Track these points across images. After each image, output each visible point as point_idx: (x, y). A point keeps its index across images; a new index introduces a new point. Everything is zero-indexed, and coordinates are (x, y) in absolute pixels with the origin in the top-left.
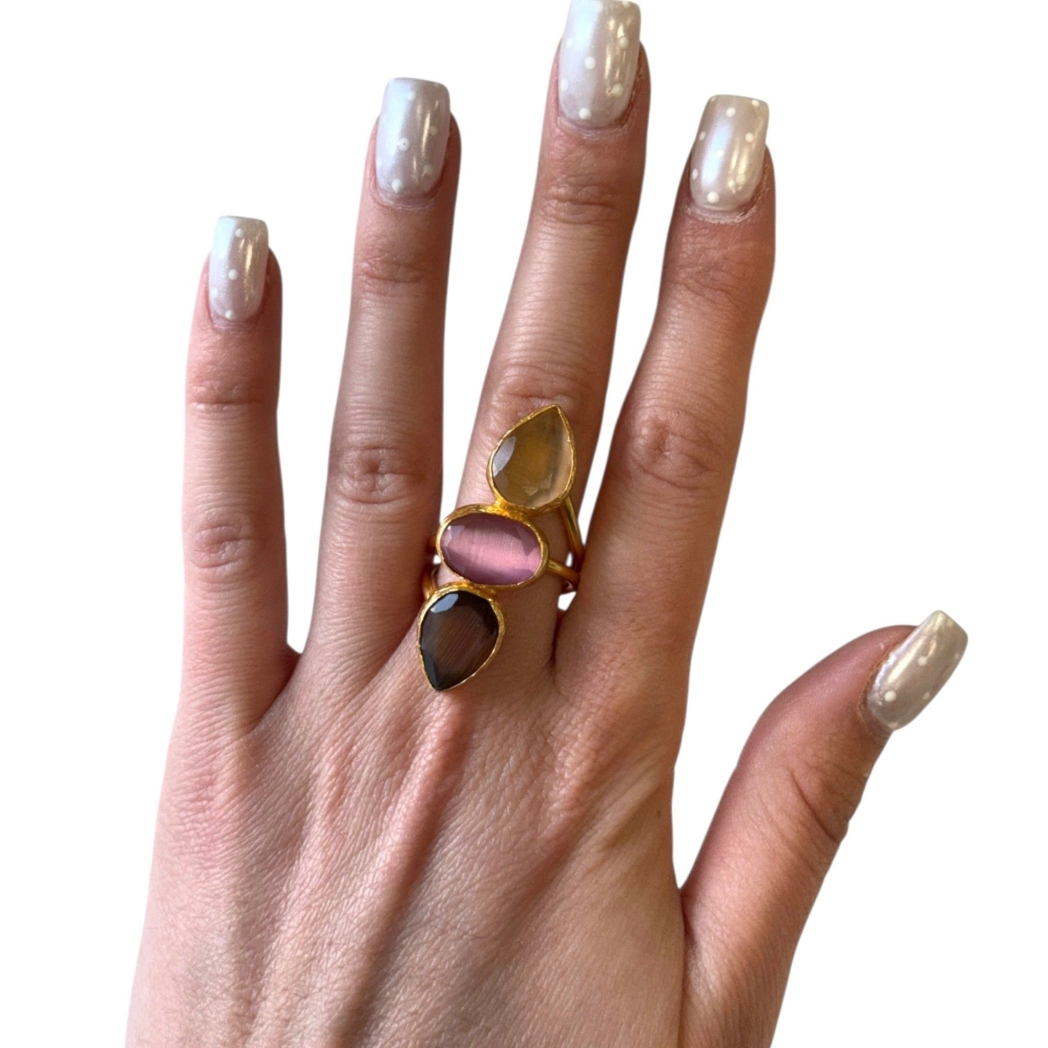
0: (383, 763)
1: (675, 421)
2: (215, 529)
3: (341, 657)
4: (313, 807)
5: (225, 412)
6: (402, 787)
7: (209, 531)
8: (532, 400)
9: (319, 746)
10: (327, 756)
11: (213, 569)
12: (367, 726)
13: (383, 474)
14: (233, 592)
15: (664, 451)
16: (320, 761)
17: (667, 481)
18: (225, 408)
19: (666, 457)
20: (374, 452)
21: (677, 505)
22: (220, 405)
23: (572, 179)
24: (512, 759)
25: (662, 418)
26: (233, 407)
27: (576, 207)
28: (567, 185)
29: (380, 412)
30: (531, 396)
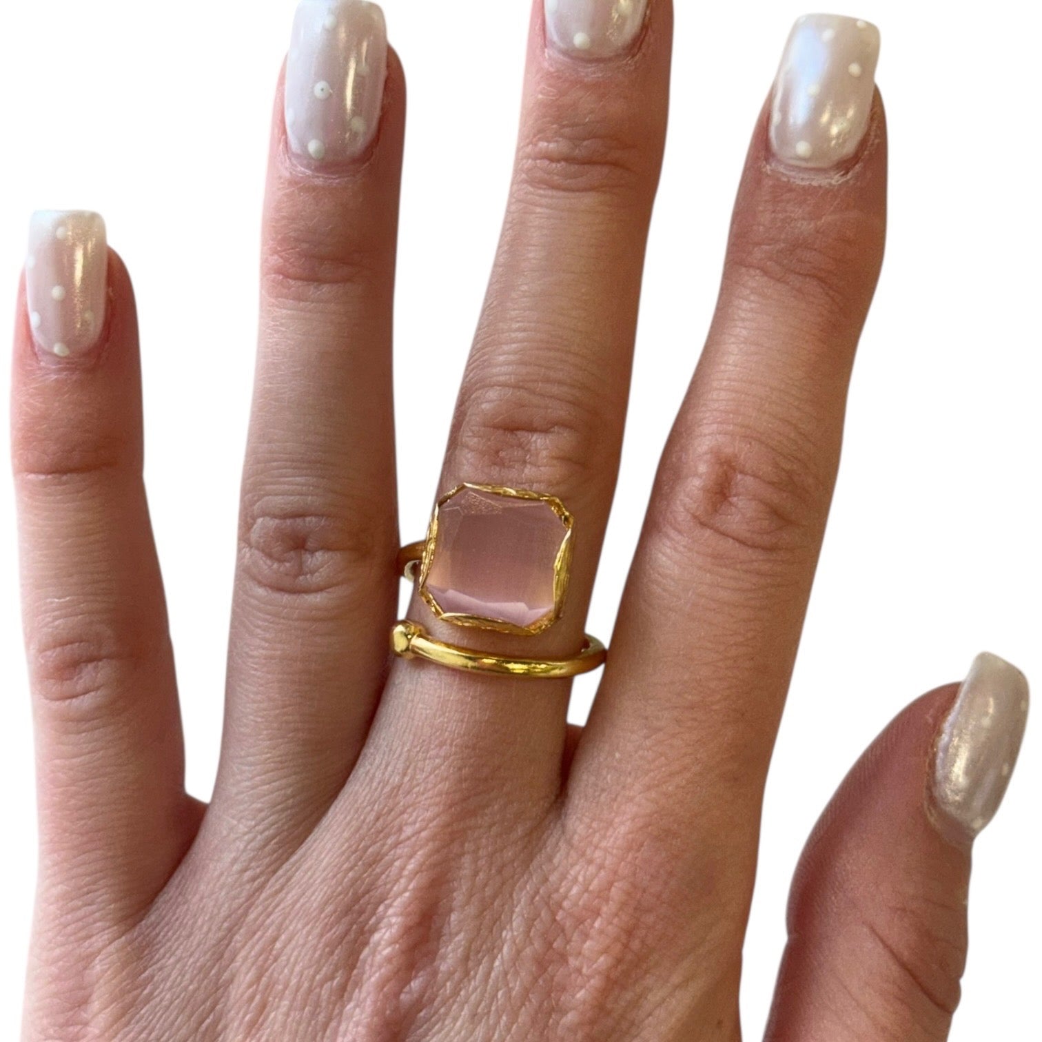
0: (318, 961)
1: (746, 453)
2: (65, 647)
3: (261, 810)
4: (225, 1027)
5: (65, 484)
6: (346, 995)
7: (58, 650)
8: (519, 433)
9: (232, 938)
10: (243, 953)
11: (68, 702)
12: (298, 905)
13: (312, 552)
14: (97, 733)
15: (730, 497)
16: (232, 960)
17: (733, 538)
18: (65, 478)
19: (731, 504)
20: (299, 521)
21: (746, 571)
22: (57, 475)
23: (567, 131)
24: (505, 949)
25: (728, 451)
26: (76, 477)
27: (574, 168)
28: (560, 139)
29: (305, 465)
30: (518, 429)
